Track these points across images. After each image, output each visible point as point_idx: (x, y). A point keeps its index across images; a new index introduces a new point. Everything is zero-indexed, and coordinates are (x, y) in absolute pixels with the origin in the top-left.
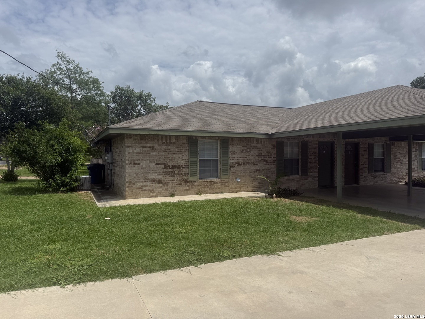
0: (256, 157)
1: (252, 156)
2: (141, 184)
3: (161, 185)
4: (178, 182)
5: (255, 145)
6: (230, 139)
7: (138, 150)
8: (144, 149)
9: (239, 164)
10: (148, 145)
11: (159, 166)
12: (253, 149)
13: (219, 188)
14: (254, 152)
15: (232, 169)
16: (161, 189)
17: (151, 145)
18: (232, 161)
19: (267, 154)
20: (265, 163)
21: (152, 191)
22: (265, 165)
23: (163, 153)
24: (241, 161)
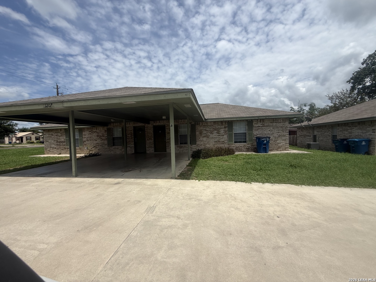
0: (96, 137)
1: (94, 136)
2: (49, 149)
3: (56, 150)
4: (62, 149)
5: (95, 131)
6: (83, 129)
7: (47, 136)
8: (49, 135)
9: (88, 140)
10: (51, 133)
11: (55, 142)
12: (94, 133)
13: (79, 152)
14: (95, 134)
15: (84, 143)
16: (56, 151)
17: (52, 133)
18: (84, 139)
19: (102, 135)
20: (101, 139)
21: (53, 152)
22: (101, 140)
23: (56, 137)
24: (89, 139)
